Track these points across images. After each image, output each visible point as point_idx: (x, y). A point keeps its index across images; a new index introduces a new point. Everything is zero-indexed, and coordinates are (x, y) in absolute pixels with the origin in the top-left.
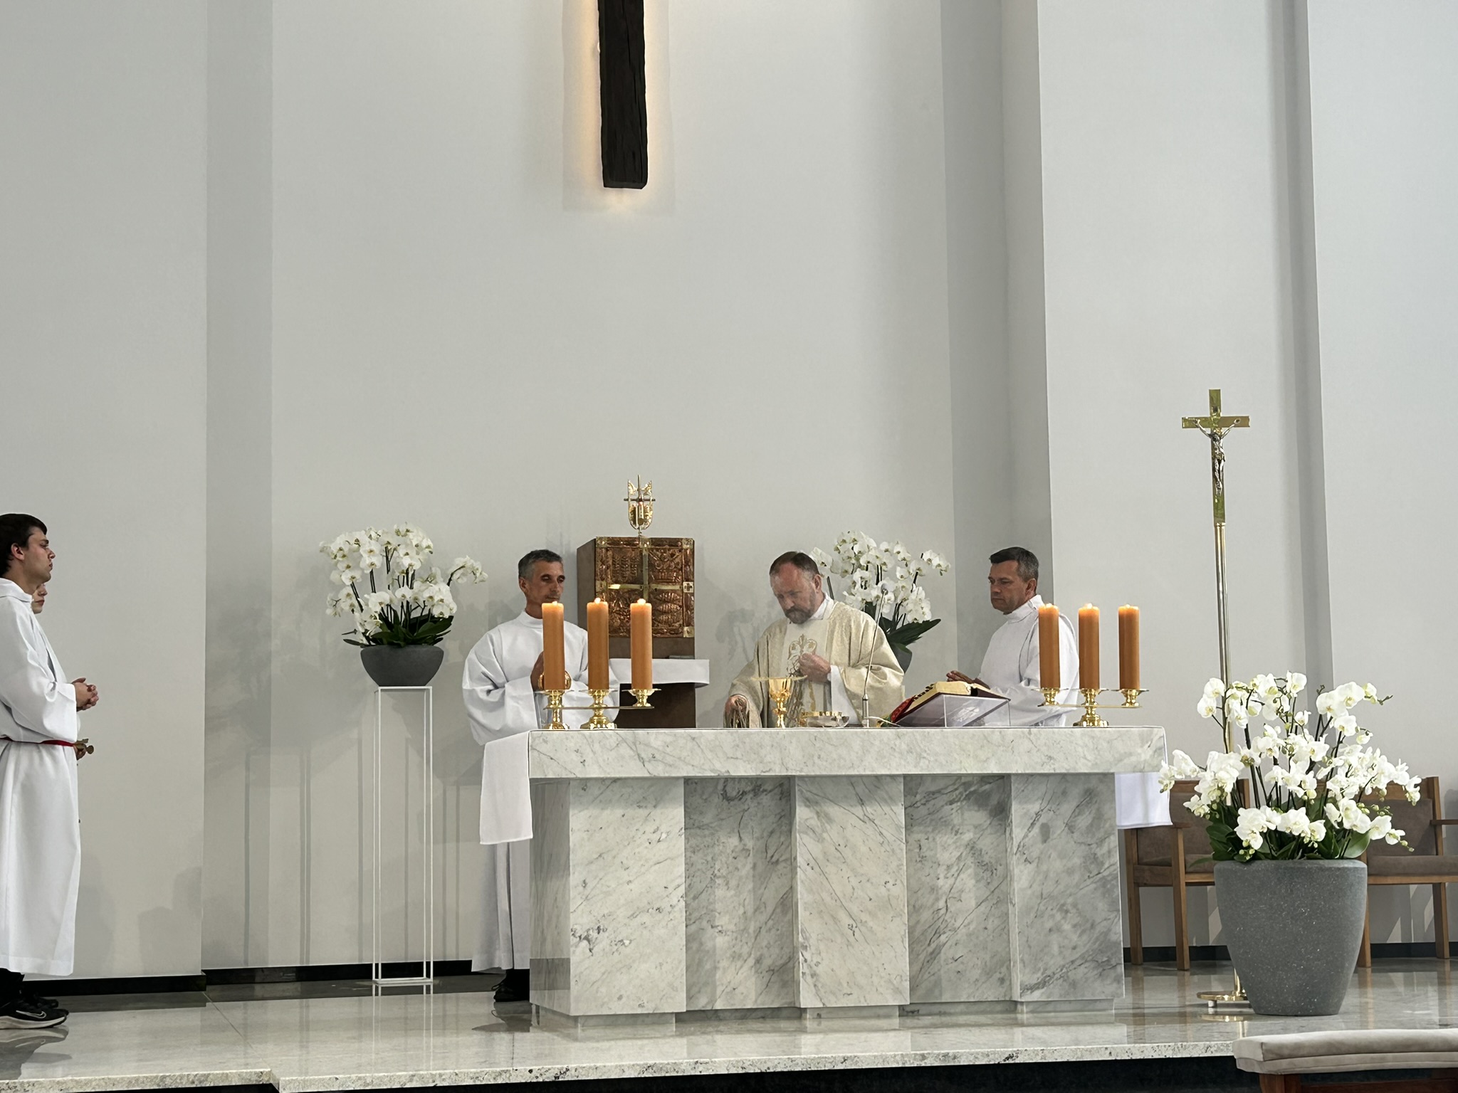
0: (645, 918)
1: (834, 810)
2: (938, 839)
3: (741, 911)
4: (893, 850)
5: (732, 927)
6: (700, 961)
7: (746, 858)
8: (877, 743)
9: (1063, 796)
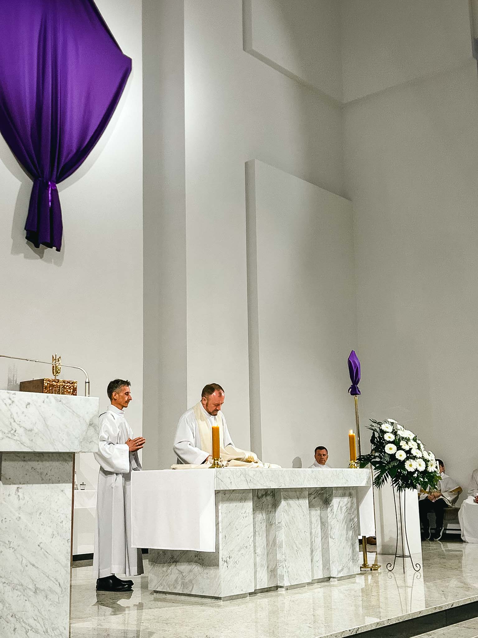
1: (291, 502)
3: (263, 546)
4: (308, 518)
7: (264, 523)
9: (344, 495)
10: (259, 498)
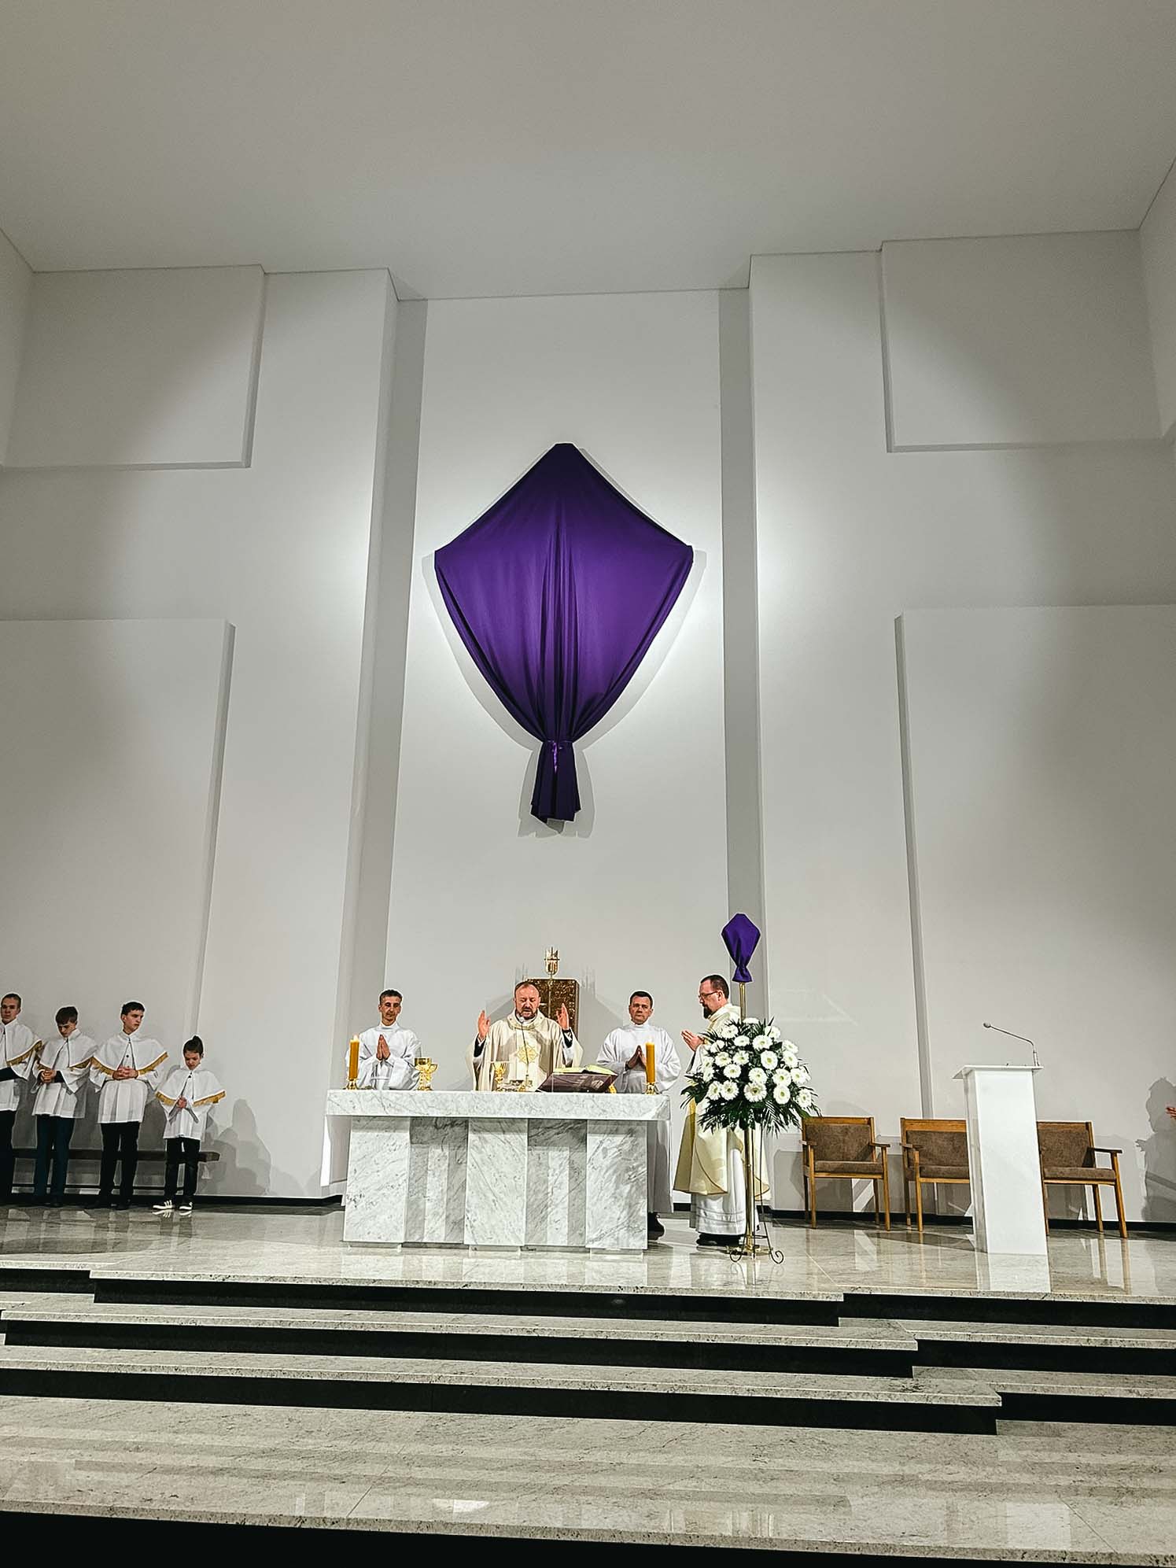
0: (385, 1191)
1: (487, 1136)
2: (550, 1154)
3: (441, 1188)
4: (519, 1159)
5: (435, 1198)
6: (417, 1215)
7: (445, 1160)
8: (509, 1100)
9: (616, 1132)
10: (438, 1129)
